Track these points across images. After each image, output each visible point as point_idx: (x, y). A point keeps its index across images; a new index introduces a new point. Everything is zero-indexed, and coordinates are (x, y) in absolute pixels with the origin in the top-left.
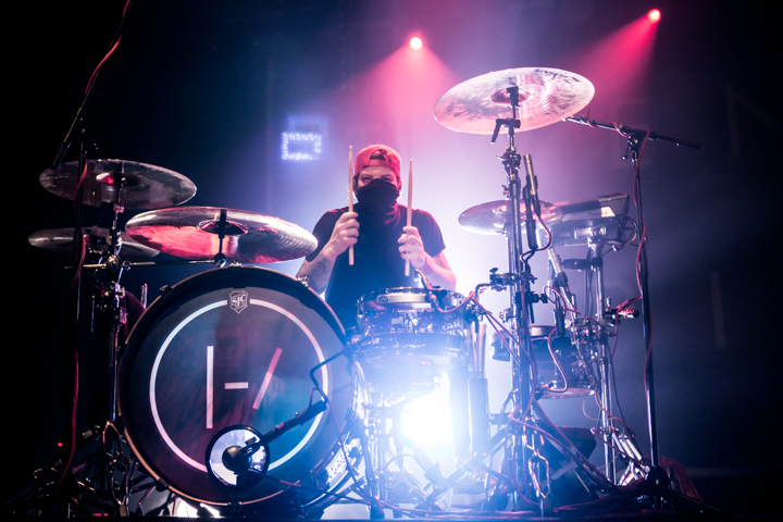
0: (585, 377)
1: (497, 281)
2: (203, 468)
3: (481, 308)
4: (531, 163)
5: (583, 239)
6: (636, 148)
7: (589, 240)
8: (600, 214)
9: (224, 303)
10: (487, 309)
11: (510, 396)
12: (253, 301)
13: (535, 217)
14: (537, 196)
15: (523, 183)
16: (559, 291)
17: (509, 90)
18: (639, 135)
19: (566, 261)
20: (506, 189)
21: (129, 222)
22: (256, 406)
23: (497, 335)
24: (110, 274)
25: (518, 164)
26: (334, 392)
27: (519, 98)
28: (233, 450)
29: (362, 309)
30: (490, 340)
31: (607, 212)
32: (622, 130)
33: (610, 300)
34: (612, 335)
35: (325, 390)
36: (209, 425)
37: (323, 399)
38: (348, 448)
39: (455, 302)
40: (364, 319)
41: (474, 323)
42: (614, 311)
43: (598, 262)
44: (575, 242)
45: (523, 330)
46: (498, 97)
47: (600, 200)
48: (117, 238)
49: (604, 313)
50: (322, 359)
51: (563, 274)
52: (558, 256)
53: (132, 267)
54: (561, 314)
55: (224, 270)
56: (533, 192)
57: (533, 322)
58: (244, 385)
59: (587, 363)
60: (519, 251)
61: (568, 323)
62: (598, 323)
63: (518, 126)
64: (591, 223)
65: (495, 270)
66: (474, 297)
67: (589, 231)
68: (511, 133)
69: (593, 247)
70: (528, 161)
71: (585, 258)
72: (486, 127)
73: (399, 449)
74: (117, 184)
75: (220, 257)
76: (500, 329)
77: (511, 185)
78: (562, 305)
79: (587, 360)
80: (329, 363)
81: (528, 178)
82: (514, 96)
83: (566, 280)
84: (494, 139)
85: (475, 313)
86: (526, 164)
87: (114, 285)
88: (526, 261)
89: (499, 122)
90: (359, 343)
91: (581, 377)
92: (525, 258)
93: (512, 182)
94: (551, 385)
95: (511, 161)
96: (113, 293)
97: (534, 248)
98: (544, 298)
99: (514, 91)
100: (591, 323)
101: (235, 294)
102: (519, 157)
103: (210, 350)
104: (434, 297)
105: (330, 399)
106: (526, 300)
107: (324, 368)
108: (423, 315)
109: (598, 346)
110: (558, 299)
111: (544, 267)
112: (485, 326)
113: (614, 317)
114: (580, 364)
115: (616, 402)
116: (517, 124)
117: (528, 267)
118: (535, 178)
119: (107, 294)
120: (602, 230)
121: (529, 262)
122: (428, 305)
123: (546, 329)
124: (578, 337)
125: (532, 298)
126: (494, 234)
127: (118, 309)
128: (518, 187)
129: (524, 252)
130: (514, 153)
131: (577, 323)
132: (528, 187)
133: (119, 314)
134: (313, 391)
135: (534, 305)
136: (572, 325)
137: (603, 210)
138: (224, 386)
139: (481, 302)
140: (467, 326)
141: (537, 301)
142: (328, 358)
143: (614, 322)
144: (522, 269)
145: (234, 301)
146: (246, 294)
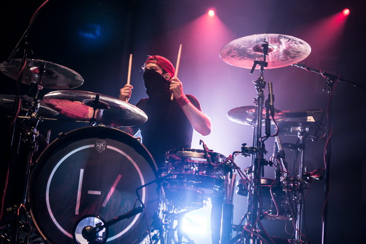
0: (288, 209)
1: (245, 151)
2: (70, 236)
3: (234, 164)
4: (272, 87)
5: (296, 132)
6: (331, 85)
7: (299, 133)
8: (307, 119)
9: (93, 146)
10: (238, 166)
11: (246, 216)
12: (109, 147)
13: (271, 117)
14: (273, 106)
15: (266, 98)
16: (280, 160)
17: (263, 45)
18: (333, 78)
19: (284, 144)
20: (256, 100)
21: (46, 96)
22: (104, 205)
23: (241, 181)
24: (31, 123)
25: (264, 87)
26: (148, 201)
27: (268, 50)
28: (89, 228)
29: (168, 158)
30: (237, 183)
31: (311, 119)
32: (324, 74)
33: (307, 169)
34: (306, 188)
35: (143, 201)
36: (77, 213)
37: (141, 206)
38: (152, 234)
39: (220, 160)
40: (168, 163)
41: (229, 173)
42: (309, 175)
43: (302, 146)
44: (291, 133)
45: (257, 180)
46: (257, 49)
47: (308, 112)
48: (38, 103)
49: (303, 175)
50: (143, 183)
51: (282, 151)
52: (280, 141)
53: (44, 120)
54: (279, 173)
55: (94, 127)
56: (271, 104)
57: (263, 176)
58: (99, 193)
59: (290, 202)
60: (259, 136)
61: (282, 179)
62: (299, 181)
63: (266, 66)
64: (301, 124)
65: (244, 144)
66: (232, 158)
67: (299, 129)
68: (262, 69)
69: (301, 138)
70: (270, 86)
71: (295, 143)
72: (248, 64)
73: (180, 238)
74: (41, 73)
75: (93, 120)
76: (244, 178)
77: (259, 98)
78: (281, 168)
79: (290, 200)
80: (147, 186)
81: (269, 95)
82: (266, 49)
83: (284, 154)
84: (252, 72)
85: (231, 167)
86: (269, 88)
87: (33, 129)
88: (263, 142)
89: (256, 63)
90: (165, 177)
91: (286, 210)
92: (263, 139)
93: (259, 97)
94: (269, 212)
95: (261, 84)
96: (32, 133)
97: (268, 134)
98: (271, 163)
99: (266, 46)
100: (295, 180)
101: (99, 142)
102: (265, 83)
103: (82, 171)
104: (209, 156)
105: (145, 206)
106: (260, 163)
107: (144, 189)
108: (201, 165)
109: (297, 193)
110: (278, 165)
111: (274, 145)
112: (236, 175)
113: (308, 178)
114: (287, 202)
115: (304, 226)
116: (266, 64)
117: (263, 145)
118: (273, 96)
119: (29, 133)
120: (307, 129)
121: (265, 142)
122: (206, 160)
123: (269, 181)
124: (287, 187)
125: (264, 163)
126: (246, 124)
127: (34, 143)
128: (263, 99)
129: (262, 136)
130: (263, 80)
131: (287, 179)
132: (269, 100)
133: (34, 146)
134: (137, 200)
135: (265, 166)
136: (284, 180)
137: (309, 118)
138: (87, 192)
139: (235, 161)
140: (226, 174)
141: (267, 165)
142: (146, 183)
143: (308, 181)
144: (260, 146)
145: (98, 145)
146: (104, 142)
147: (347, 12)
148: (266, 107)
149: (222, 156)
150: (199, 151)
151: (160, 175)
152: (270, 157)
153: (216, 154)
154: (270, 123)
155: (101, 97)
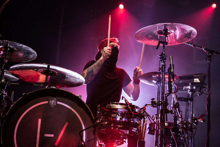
0: (183, 143)
3: (147, 113)
4: (172, 59)
5: (187, 90)
6: (209, 56)
7: (189, 91)
8: (194, 81)
9: (47, 102)
10: (149, 114)
12: (58, 103)
13: (172, 80)
14: (173, 72)
15: (168, 67)
16: (176, 110)
17: (164, 30)
18: (211, 52)
20: (160, 68)
21: (11, 67)
22: (56, 144)
23: (150, 125)
25: (165, 59)
26: (88, 140)
27: (168, 33)
29: (99, 110)
30: (148, 126)
31: (197, 80)
32: (205, 49)
33: (195, 114)
34: (194, 128)
35: (84, 140)
37: (83, 143)
39: (137, 110)
40: (99, 114)
41: (143, 119)
42: (196, 119)
43: (191, 99)
44: (184, 91)
45: (162, 124)
46: (160, 32)
47: (195, 76)
48: (4, 72)
49: (192, 119)
50: (84, 128)
51: (178, 103)
52: (176, 96)
53: (11, 84)
54: (176, 118)
55: (47, 89)
57: (167, 121)
58: (52, 136)
60: (163, 93)
61: (178, 122)
62: (190, 123)
63: (167, 45)
64: (190, 84)
65: (153, 99)
66: (144, 109)
67: (189, 87)
68: (164, 46)
69: (190, 93)
70: (171, 59)
71: (186, 97)
74: (5, 51)
75: (45, 84)
76: (153, 122)
77: (162, 67)
78: (177, 115)
79: (184, 137)
80: (86, 130)
81: (171, 65)
82: (166, 32)
83: (179, 105)
84: (157, 49)
85: (144, 115)
86: (170, 60)
87: (3, 91)
88: (166, 97)
89: (160, 42)
90: (99, 123)
91: (181, 144)
92: (166, 96)
95: (163, 58)
96: (2, 94)
97: (170, 92)
98: (171, 112)
99: (166, 30)
100: (187, 123)
101: (51, 99)
102: (166, 56)
103: (40, 120)
104: (129, 107)
105: (86, 144)
106: (164, 112)
107: (84, 132)
108: (123, 115)
109: (189, 132)
110: (175, 112)
111: (173, 99)
112: (147, 121)
113: (196, 121)
114: (182, 138)
116: (167, 43)
117: (166, 99)
118: (173, 65)
120: (194, 87)
121: (167, 97)
122: (126, 110)
123: (170, 124)
124: (181, 128)
125: (167, 111)
126: (153, 85)
127: (4, 101)
128: (165, 68)
129: (165, 93)
130: (164, 54)
131: (182, 122)
132: (170, 68)
133: (4, 103)
134: (80, 140)
135: (168, 114)
136: (180, 123)
137: (195, 79)
138: (44, 135)
139: (147, 111)
140: (140, 120)
141: (169, 113)
142: (86, 128)
143: (196, 123)
144: (164, 100)
145: (51, 102)
146: (55, 99)
147: (214, 6)
148: (168, 73)
149: (137, 107)
150: (121, 104)
151: (96, 122)
152: (170, 107)
153: (134, 106)
154: (171, 84)
155: (51, 67)
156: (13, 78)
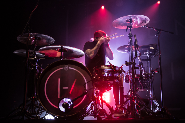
1: (127, 64)
2: (57, 108)
4: (136, 37)
5: (146, 54)
6: (158, 33)
7: (148, 55)
9: (63, 68)
11: (129, 91)
12: (70, 68)
13: (137, 49)
14: (137, 44)
16: (141, 67)
17: (129, 20)
18: (159, 30)
19: (142, 59)
20: (129, 42)
21: (40, 49)
22: (70, 93)
23: (126, 77)
24: (35, 60)
25: (132, 37)
26: (89, 89)
28: (65, 103)
29: (95, 70)
30: (124, 78)
31: (152, 48)
32: (155, 29)
33: (152, 69)
34: (153, 77)
35: (87, 89)
36: (59, 97)
37: (86, 91)
38: (92, 103)
39: (117, 69)
40: (95, 73)
41: (121, 74)
42: (153, 71)
43: (150, 60)
44: (144, 55)
45: (133, 76)
46: (127, 21)
47: (150, 45)
48: (36, 52)
49: (151, 72)
51: (141, 63)
52: (140, 58)
53: (40, 59)
54: (141, 72)
55: (62, 60)
56: (136, 43)
57: (136, 73)
58: (67, 88)
59: (147, 83)
60: (132, 57)
61: (143, 74)
62: (149, 74)
64: (148, 51)
65: (127, 61)
66: (121, 67)
67: (148, 52)
68: (130, 29)
69: (148, 56)
71: (146, 59)
73: (102, 103)
74: (35, 39)
75: (61, 57)
76: (127, 75)
78: (142, 70)
80: (88, 83)
81: (135, 40)
82: (131, 21)
83: (142, 64)
84: (126, 31)
85: (122, 71)
87: (36, 64)
88: (134, 59)
89: (128, 27)
90: (95, 78)
91: (145, 87)
93: (131, 41)
94: (139, 89)
95: (130, 36)
96: (36, 65)
97: (136, 56)
98: (138, 68)
99: (131, 19)
100: (148, 74)
101: (65, 66)
102: (132, 35)
103: (59, 79)
104: (113, 67)
105: (88, 91)
106: (134, 68)
108: (109, 72)
109: (149, 79)
110: (140, 68)
111: (138, 60)
112: (124, 74)
113: (153, 73)
114: (146, 83)
115: (154, 93)
116: (132, 27)
118: (137, 40)
119: (34, 66)
120: (151, 52)
122: (111, 69)
123: (138, 75)
124: (145, 77)
125: (136, 68)
126: (126, 53)
127: (37, 69)
128: (132, 42)
129: (133, 57)
130: (131, 34)
131: (145, 74)
132: (135, 42)
133: (37, 71)
134: (84, 89)
135: (136, 70)
136: (144, 74)
137: (150, 48)
138: (62, 88)
139: (123, 68)
140: (119, 74)
141: (136, 69)
142: (87, 82)
143: (153, 74)
144: (133, 61)
145: (65, 68)
146: (68, 66)
147: (159, 2)
148: (134, 45)
149: (117, 67)
150: (108, 66)
151: (93, 78)
152: (137, 65)
153: (115, 67)
154: (136, 51)
155: (63, 47)
156: (41, 55)
